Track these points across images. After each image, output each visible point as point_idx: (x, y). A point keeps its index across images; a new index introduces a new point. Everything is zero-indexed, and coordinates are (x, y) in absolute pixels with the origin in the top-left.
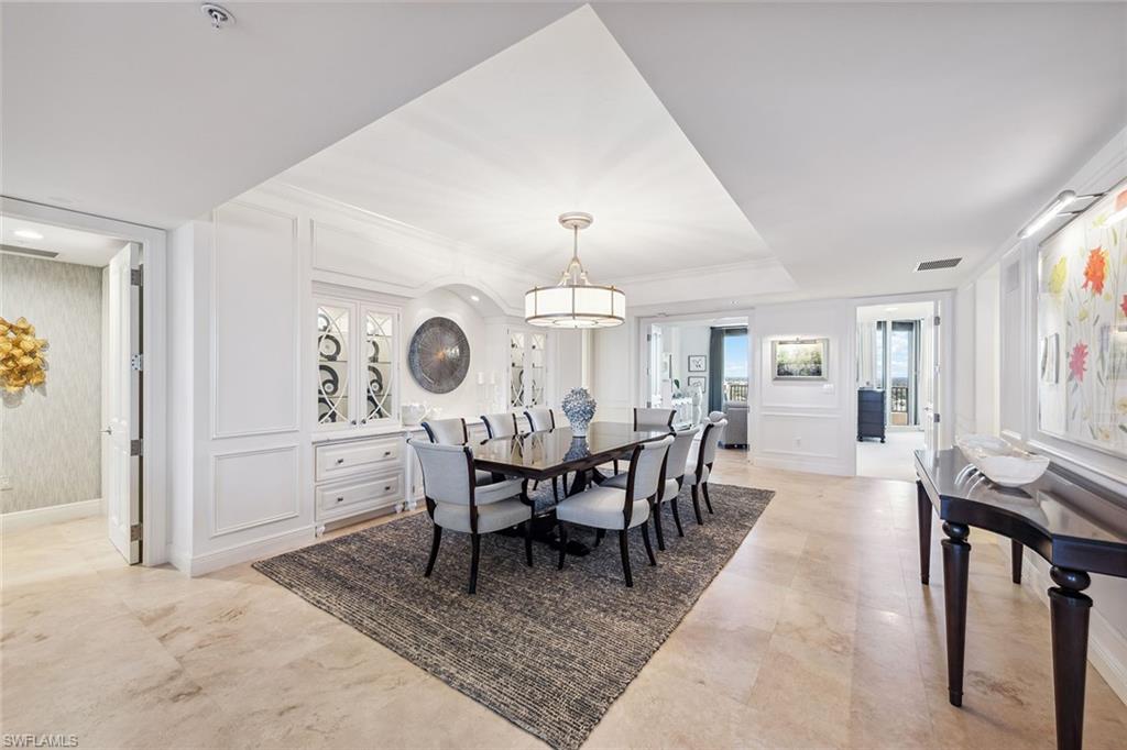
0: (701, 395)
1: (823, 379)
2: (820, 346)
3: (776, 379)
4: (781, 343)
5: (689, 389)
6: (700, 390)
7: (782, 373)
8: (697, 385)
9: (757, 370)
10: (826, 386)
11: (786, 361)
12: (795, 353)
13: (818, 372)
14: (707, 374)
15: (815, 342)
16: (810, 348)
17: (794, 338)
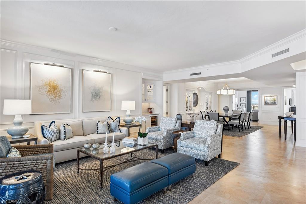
0: (244, 109)
1: (276, 104)
2: (275, 97)
3: (265, 104)
4: (266, 96)
5: (241, 107)
6: (244, 107)
7: (267, 103)
8: (243, 106)
9: (261, 103)
10: (277, 106)
11: (267, 100)
12: (269, 99)
13: (275, 103)
14: (246, 103)
15: (274, 96)
16: (273, 97)
17: (269, 95)
